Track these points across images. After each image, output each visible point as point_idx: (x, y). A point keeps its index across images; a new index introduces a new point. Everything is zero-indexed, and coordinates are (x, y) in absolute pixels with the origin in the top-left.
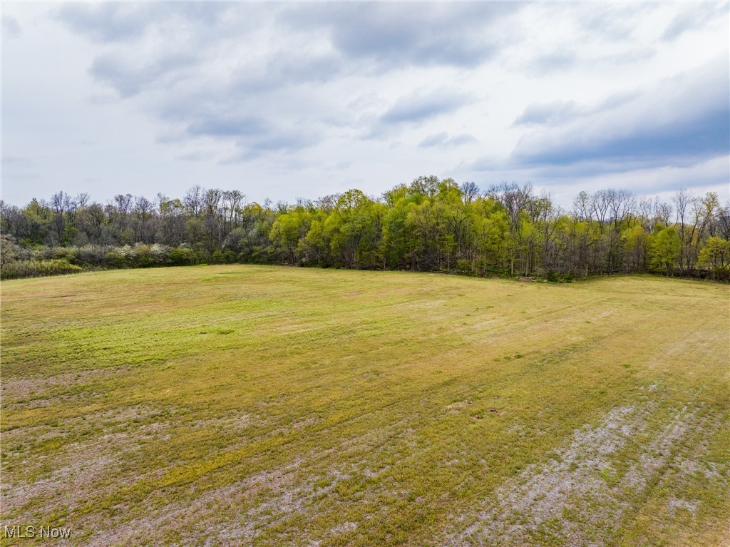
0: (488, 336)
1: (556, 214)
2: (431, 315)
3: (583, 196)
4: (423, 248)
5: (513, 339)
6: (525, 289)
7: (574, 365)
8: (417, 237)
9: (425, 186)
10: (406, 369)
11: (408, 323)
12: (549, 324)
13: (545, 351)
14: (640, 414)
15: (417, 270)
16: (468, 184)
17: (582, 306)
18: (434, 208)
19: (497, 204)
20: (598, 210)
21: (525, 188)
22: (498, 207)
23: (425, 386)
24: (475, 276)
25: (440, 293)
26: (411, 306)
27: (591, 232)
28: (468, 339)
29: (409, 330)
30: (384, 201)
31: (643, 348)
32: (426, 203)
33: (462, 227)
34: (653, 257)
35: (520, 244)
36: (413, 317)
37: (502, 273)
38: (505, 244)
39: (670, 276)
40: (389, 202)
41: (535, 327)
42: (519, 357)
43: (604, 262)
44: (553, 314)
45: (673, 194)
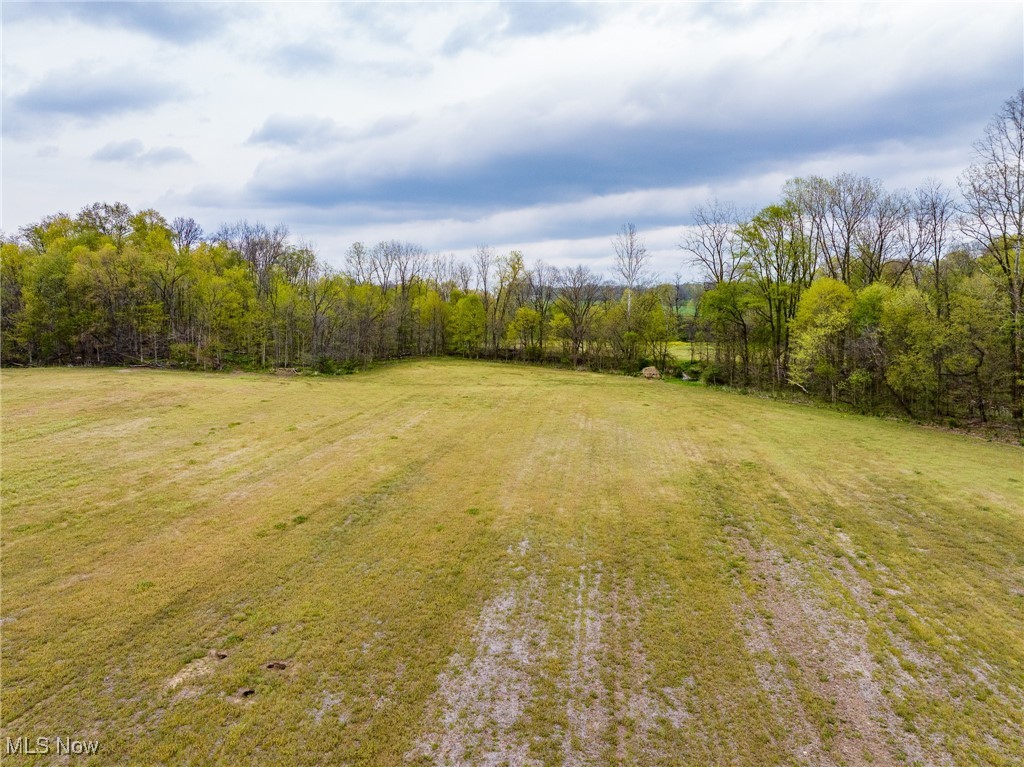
0: (239, 483)
1: (321, 274)
2: (125, 451)
3: (358, 250)
4: (106, 325)
5: (284, 484)
6: (289, 388)
7: (396, 521)
8: (93, 307)
9: (106, 219)
10: (71, 590)
11: (77, 472)
12: (337, 446)
13: (342, 501)
14: (526, 607)
15: (95, 364)
16: (182, 220)
17: (377, 411)
18: (123, 258)
19: (233, 254)
20: (380, 269)
21: (276, 232)
22: (234, 260)
23: (115, 629)
24: (203, 370)
25: (141, 404)
26: (83, 435)
27: (376, 299)
28: (202, 493)
29: (79, 490)
30: (25, 243)
31: (484, 474)
32: (107, 248)
33: (176, 291)
34: (453, 334)
35: (275, 317)
36: (87, 458)
37: (247, 363)
38: (250, 318)
39: (474, 357)
40: (35, 243)
41: (315, 455)
42: (301, 520)
43: (393, 341)
44: (339, 428)
45: (474, 251)
